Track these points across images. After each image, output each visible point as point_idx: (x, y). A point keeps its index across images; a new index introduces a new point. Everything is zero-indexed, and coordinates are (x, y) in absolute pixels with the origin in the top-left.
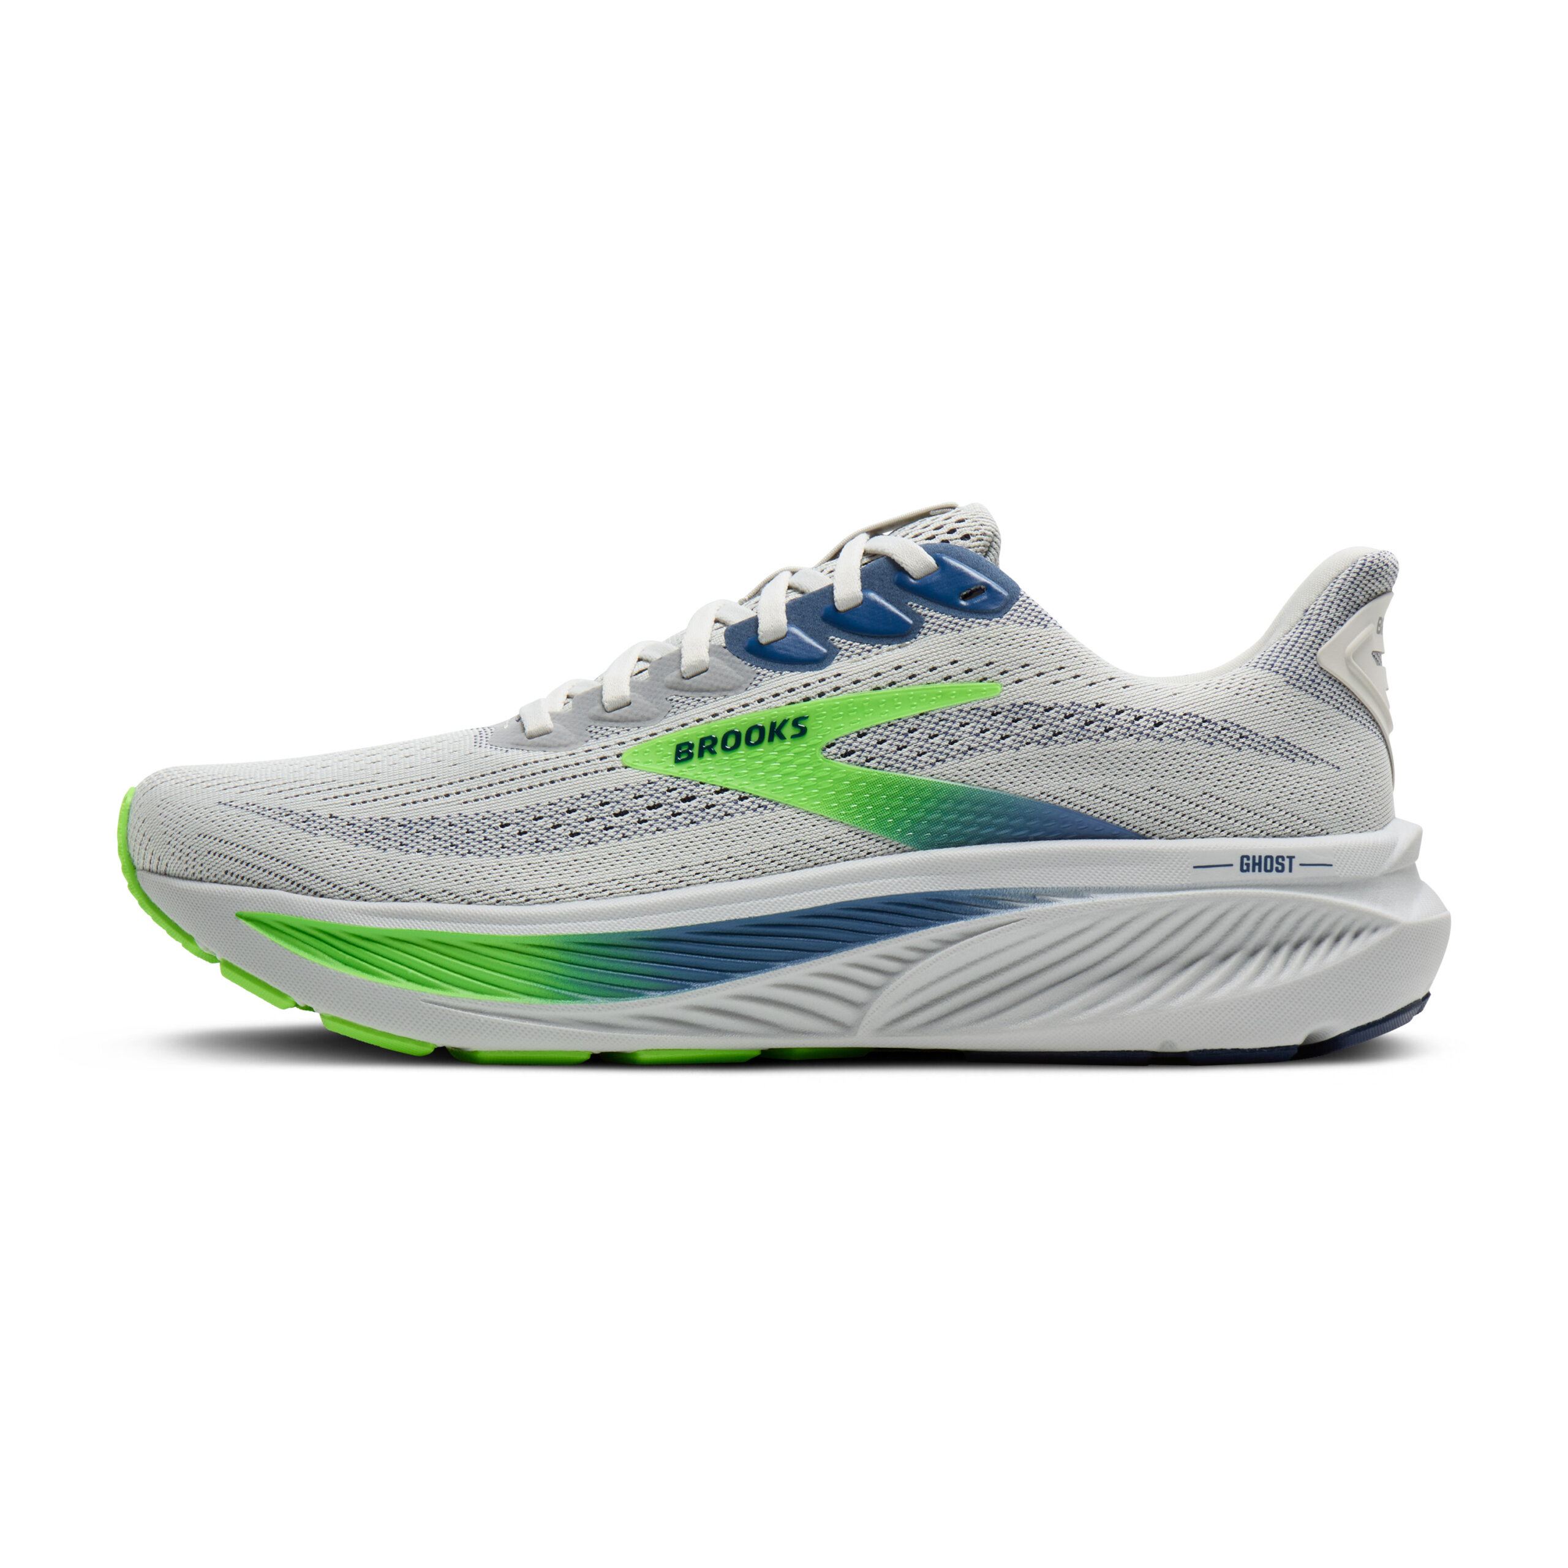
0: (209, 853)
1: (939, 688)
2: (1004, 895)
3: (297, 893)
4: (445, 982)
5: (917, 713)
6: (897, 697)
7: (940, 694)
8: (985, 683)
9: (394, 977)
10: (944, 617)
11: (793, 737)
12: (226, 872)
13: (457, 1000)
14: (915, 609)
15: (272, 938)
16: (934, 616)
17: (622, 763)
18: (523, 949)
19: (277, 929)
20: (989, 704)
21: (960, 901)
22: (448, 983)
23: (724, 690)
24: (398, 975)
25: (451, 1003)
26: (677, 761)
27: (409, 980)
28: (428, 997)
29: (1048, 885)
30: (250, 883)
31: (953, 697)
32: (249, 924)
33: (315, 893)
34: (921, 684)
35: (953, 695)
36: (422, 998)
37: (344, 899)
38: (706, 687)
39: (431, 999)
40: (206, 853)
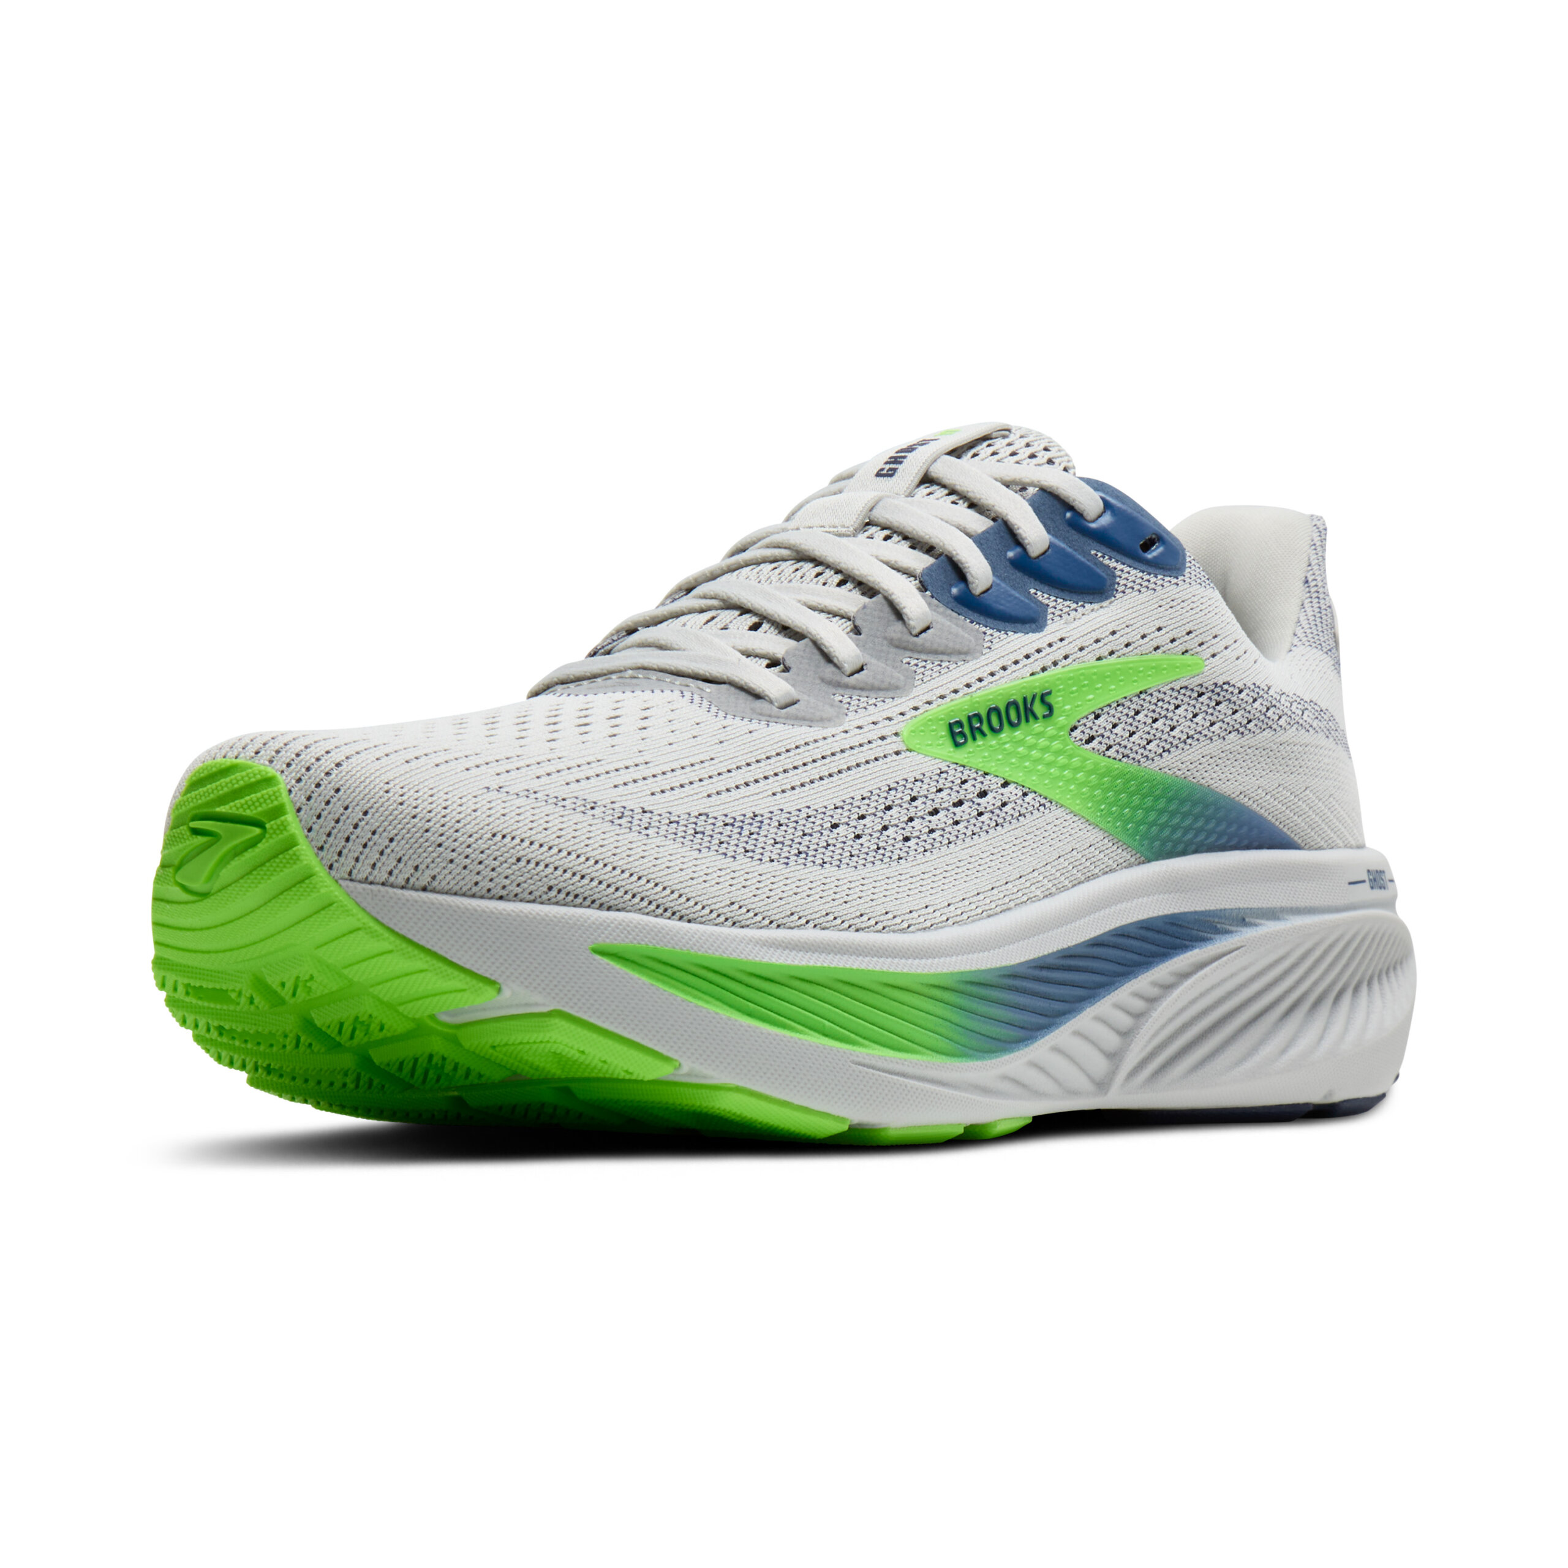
0: (519, 860)
1: (1153, 660)
2: (1220, 917)
3: (657, 916)
4: (861, 1036)
5: (1138, 691)
6: (1119, 669)
7: (1153, 668)
8: (1187, 656)
9: (807, 1030)
10: (1133, 572)
11: (1044, 717)
12: (550, 888)
13: (886, 1060)
14: (1101, 559)
15: (645, 979)
16: (1126, 573)
17: (907, 745)
18: (926, 990)
19: (647, 967)
20: (1194, 683)
21: (1186, 925)
22: (864, 1038)
23: (960, 653)
24: (811, 1029)
25: (880, 1064)
26: (957, 745)
27: (826, 1035)
28: (857, 1056)
29: (1254, 904)
30: (588, 902)
31: (1165, 672)
32: (606, 960)
33: (681, 918)
34: (1137, 655)
35: (1164, 669)
36: (852, 1058)
37: (716, 925)
38: (941, 649)
39: (860, 1060)
40: (514, 860)
